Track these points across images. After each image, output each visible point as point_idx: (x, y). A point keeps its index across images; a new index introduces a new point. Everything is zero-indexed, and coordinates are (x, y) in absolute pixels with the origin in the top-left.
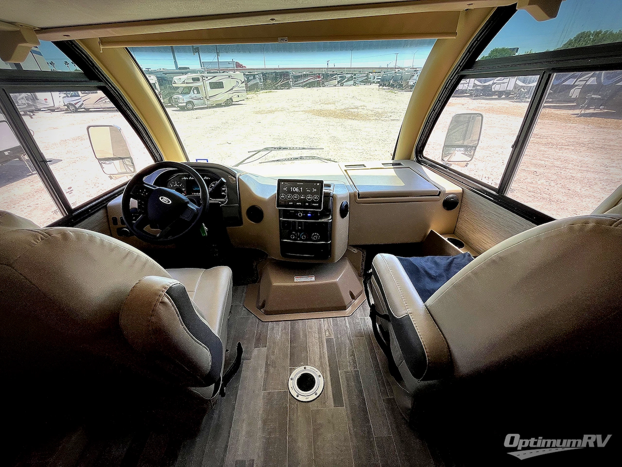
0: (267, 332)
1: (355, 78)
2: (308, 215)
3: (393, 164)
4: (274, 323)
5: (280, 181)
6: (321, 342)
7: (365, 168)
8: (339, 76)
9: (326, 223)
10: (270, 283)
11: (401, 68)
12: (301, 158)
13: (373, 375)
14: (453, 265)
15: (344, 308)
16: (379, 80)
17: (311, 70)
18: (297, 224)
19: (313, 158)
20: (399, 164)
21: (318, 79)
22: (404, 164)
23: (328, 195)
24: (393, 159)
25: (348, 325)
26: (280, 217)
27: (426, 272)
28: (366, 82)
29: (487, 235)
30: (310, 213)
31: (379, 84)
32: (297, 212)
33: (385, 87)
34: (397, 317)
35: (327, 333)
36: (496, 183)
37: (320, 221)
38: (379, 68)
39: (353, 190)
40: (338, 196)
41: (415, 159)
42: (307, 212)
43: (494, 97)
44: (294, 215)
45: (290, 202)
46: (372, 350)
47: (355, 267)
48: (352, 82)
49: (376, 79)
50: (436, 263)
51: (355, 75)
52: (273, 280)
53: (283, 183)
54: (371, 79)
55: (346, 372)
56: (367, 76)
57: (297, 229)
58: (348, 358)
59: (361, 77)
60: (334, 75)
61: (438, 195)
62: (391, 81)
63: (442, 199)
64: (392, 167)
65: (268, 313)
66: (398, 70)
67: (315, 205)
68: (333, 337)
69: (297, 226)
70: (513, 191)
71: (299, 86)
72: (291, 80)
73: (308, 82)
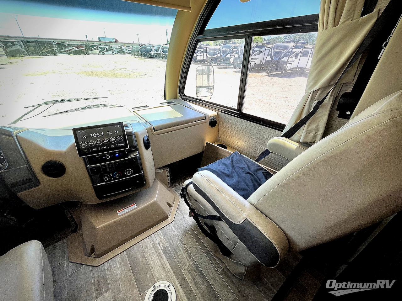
0: (106, 273)
1: (112, 49)
2: (116, 155)
3: (168, 103)
4: (110, 261)
5: (75, 131)
6: (159, 255)
7: (148, 108)
8: (99, 47)
9: (135, 158)
10: (94, 228)
11: (143, 44)
12: (89, 107)
13: (205, 258)
14: (234, 162)
15: (167, 217)
16: (130, 52)
17: (73, 42)
18: (107, 167)
19: (101, 106)
20: (172, 102)
21: (81, 49)
22: (175, 102)
23: (130, 134)
24: (165, 99)
25: (174, 229)
26: (86, 165)
27: (223, 173)
28: (121, 52)
29: (238, 137)
30: (117, 154)
31: (131, 54)
32: (104, 155)
33: (135, 56)
34: (238, 223)
35: (161, 245)
36: (235, 105)
37: (129, 157)
38: (128, 43)
39: (149, 126)
40: (139, 133)
41: (180, 98)
42: (115, 153)
43: (198, 63)
44: (102, 159)
45: (94, 147)
46: (198, 240)
47: (164, 183)
48: (110, 52)
49: (128, 50)
50: (224, 164)
51: (112, 47)
52: (95, 224)
53: (79, 132)
54: (125, 51)
55: (187, 269)
56: (121, 48)
57: (108, 170)
58: (185, 255)
59: (116, 48)
60: (95, 46)
61: (205, 119)
62: (139, 52)
63: (208, 121)
64: (168, 105)
65: (99, 256)
66: (141, 45)
67: (121, 145)
68: (166, 245)
69: (108, 169)
70: (246, 109)
71: (66, 53)
72: (55, 48)
73: (72, 50)
